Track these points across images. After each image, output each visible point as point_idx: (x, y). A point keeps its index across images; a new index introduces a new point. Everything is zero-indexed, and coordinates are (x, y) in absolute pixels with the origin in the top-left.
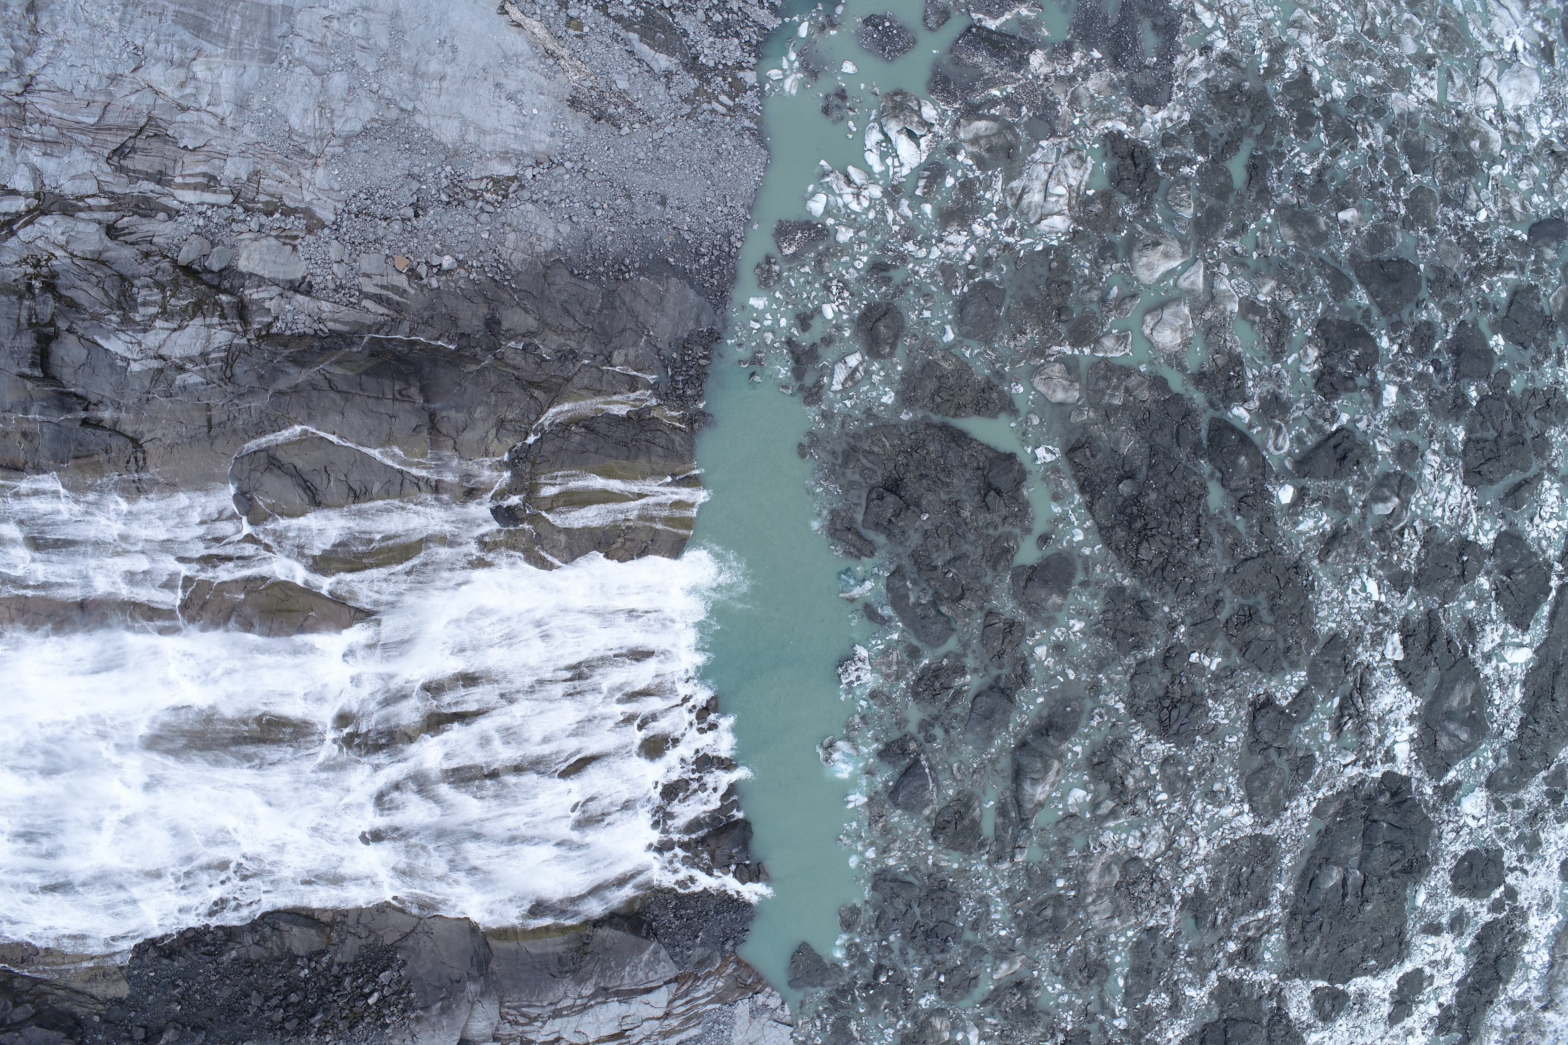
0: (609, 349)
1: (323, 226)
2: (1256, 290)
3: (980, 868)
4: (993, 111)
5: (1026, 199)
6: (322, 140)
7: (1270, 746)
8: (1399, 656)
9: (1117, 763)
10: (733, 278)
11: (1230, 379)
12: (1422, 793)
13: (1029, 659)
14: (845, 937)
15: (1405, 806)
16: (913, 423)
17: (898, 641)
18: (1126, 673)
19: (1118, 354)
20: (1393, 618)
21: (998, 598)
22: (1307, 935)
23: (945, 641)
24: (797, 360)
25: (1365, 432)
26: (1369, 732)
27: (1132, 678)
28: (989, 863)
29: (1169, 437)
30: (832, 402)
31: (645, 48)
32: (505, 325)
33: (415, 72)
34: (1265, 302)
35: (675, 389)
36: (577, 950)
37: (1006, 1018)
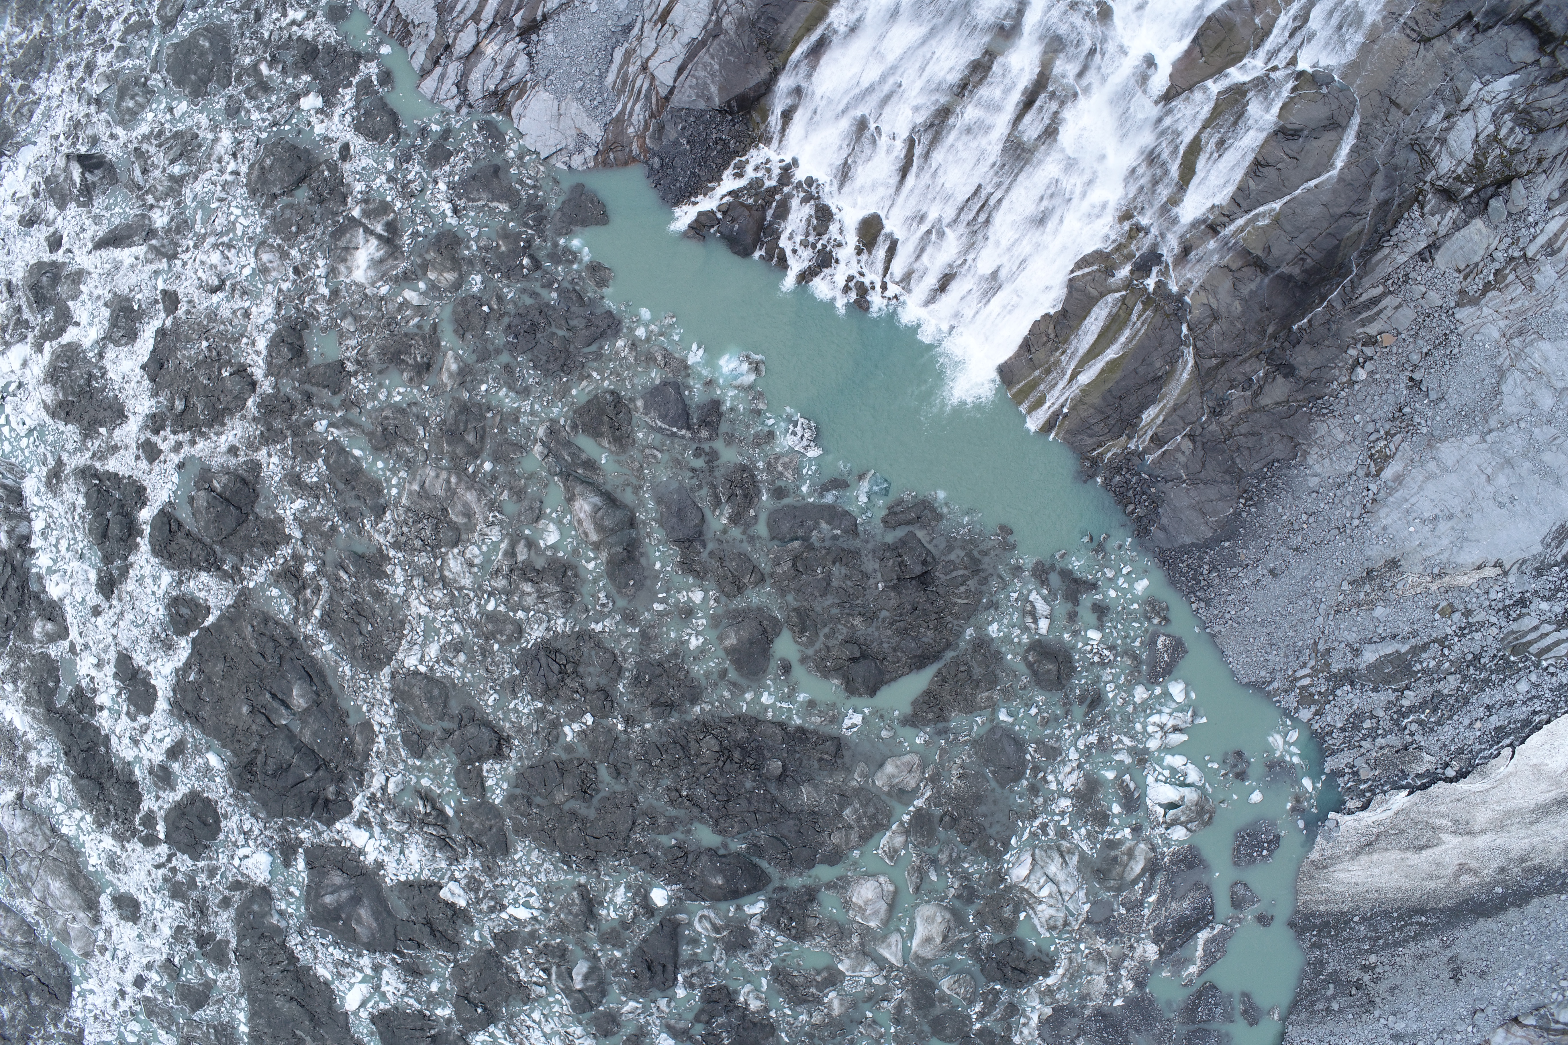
0: (1199, 444)
1: (1458, 305)
2: (842, 996)
3: (556, 410)
4: (1141, 885)
5: (1058, 860)
6: (1516, 355)
7: (460, 727)
8: (444, 894)
9: (553, 588)
10: (1172, 582)
11: (791, 919)
12: (307, 827)
13: (698, 582)
14: (586, 259)
15: (308, 805)
16: (959, 634)
17: (799, 488)
18: (623, 653)
19: (883, 842)
20: (481, 911)
21: (769, 594)
22: (265, 639)
23: (769, 525)
24: (1077, 581)
25: (655, 1001)
26: (400, 820)
27: (615, 655)
28: (554, 421)
29: (786, 832)
30: (1025, 584)
31: (1389, 651)
32: (1280, 379)
33: (1509, 462)
34: (826, 995)
35: (1129, 470)
36: (770, 41)
37: (406, 335)
